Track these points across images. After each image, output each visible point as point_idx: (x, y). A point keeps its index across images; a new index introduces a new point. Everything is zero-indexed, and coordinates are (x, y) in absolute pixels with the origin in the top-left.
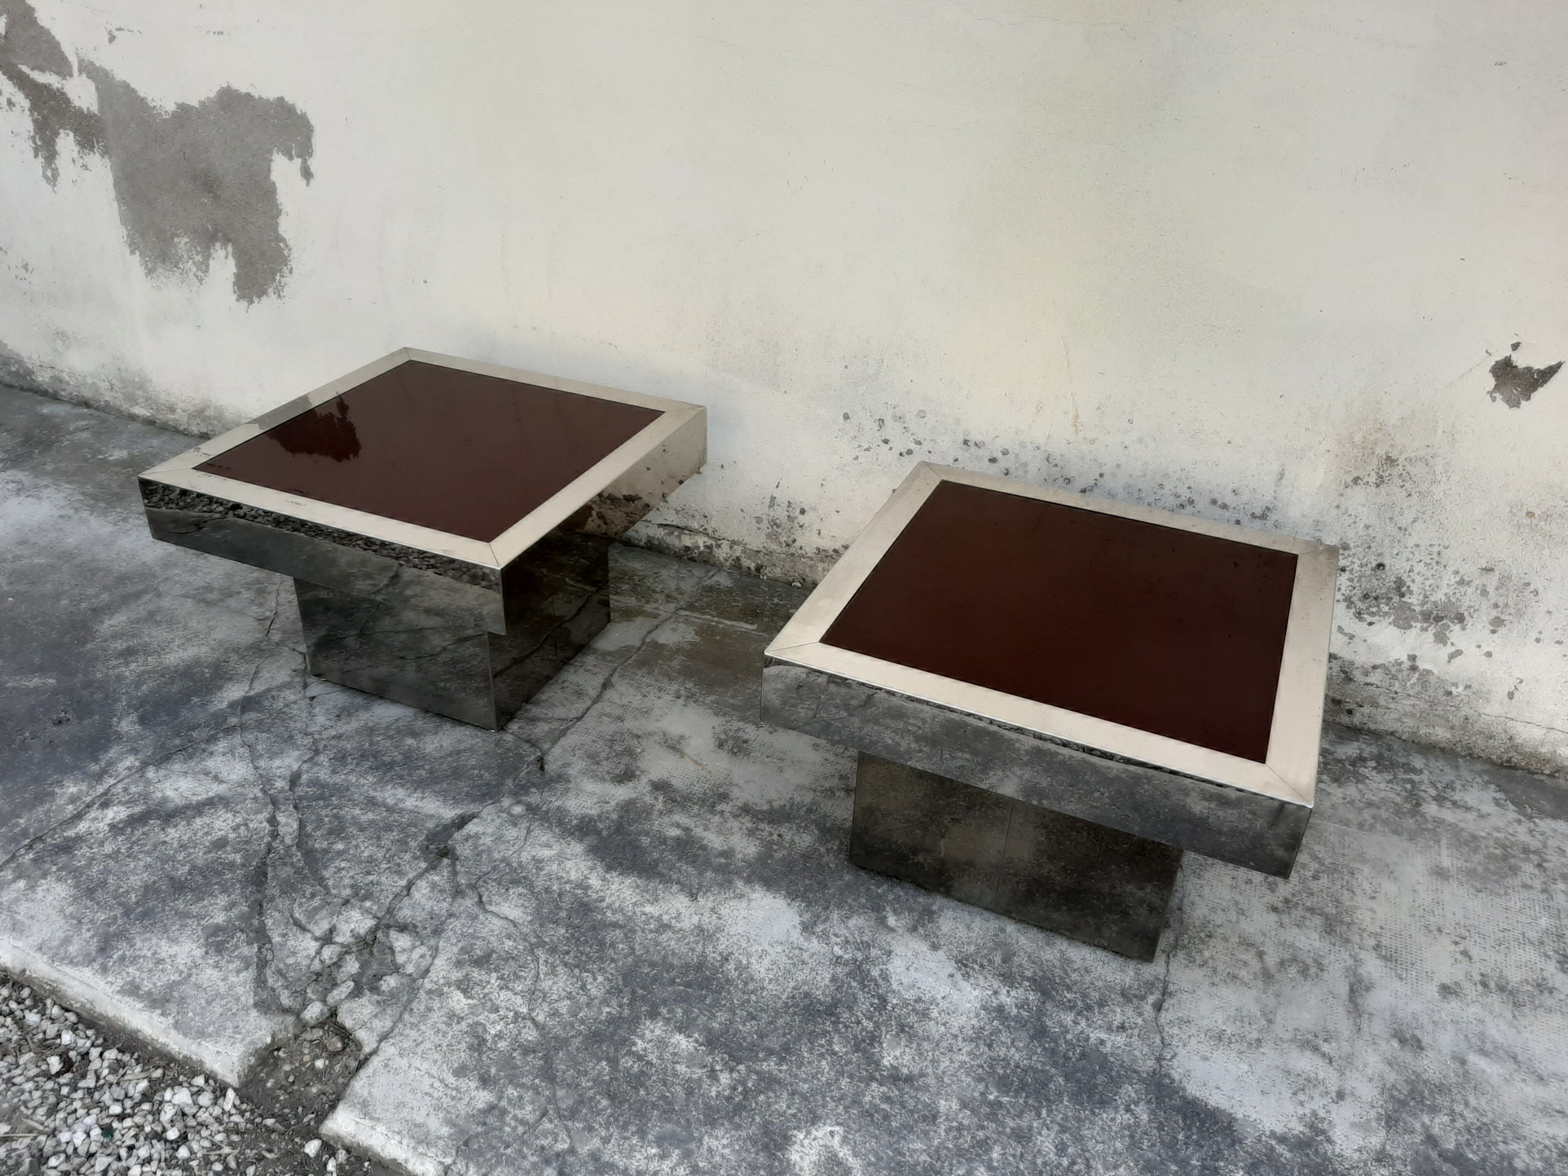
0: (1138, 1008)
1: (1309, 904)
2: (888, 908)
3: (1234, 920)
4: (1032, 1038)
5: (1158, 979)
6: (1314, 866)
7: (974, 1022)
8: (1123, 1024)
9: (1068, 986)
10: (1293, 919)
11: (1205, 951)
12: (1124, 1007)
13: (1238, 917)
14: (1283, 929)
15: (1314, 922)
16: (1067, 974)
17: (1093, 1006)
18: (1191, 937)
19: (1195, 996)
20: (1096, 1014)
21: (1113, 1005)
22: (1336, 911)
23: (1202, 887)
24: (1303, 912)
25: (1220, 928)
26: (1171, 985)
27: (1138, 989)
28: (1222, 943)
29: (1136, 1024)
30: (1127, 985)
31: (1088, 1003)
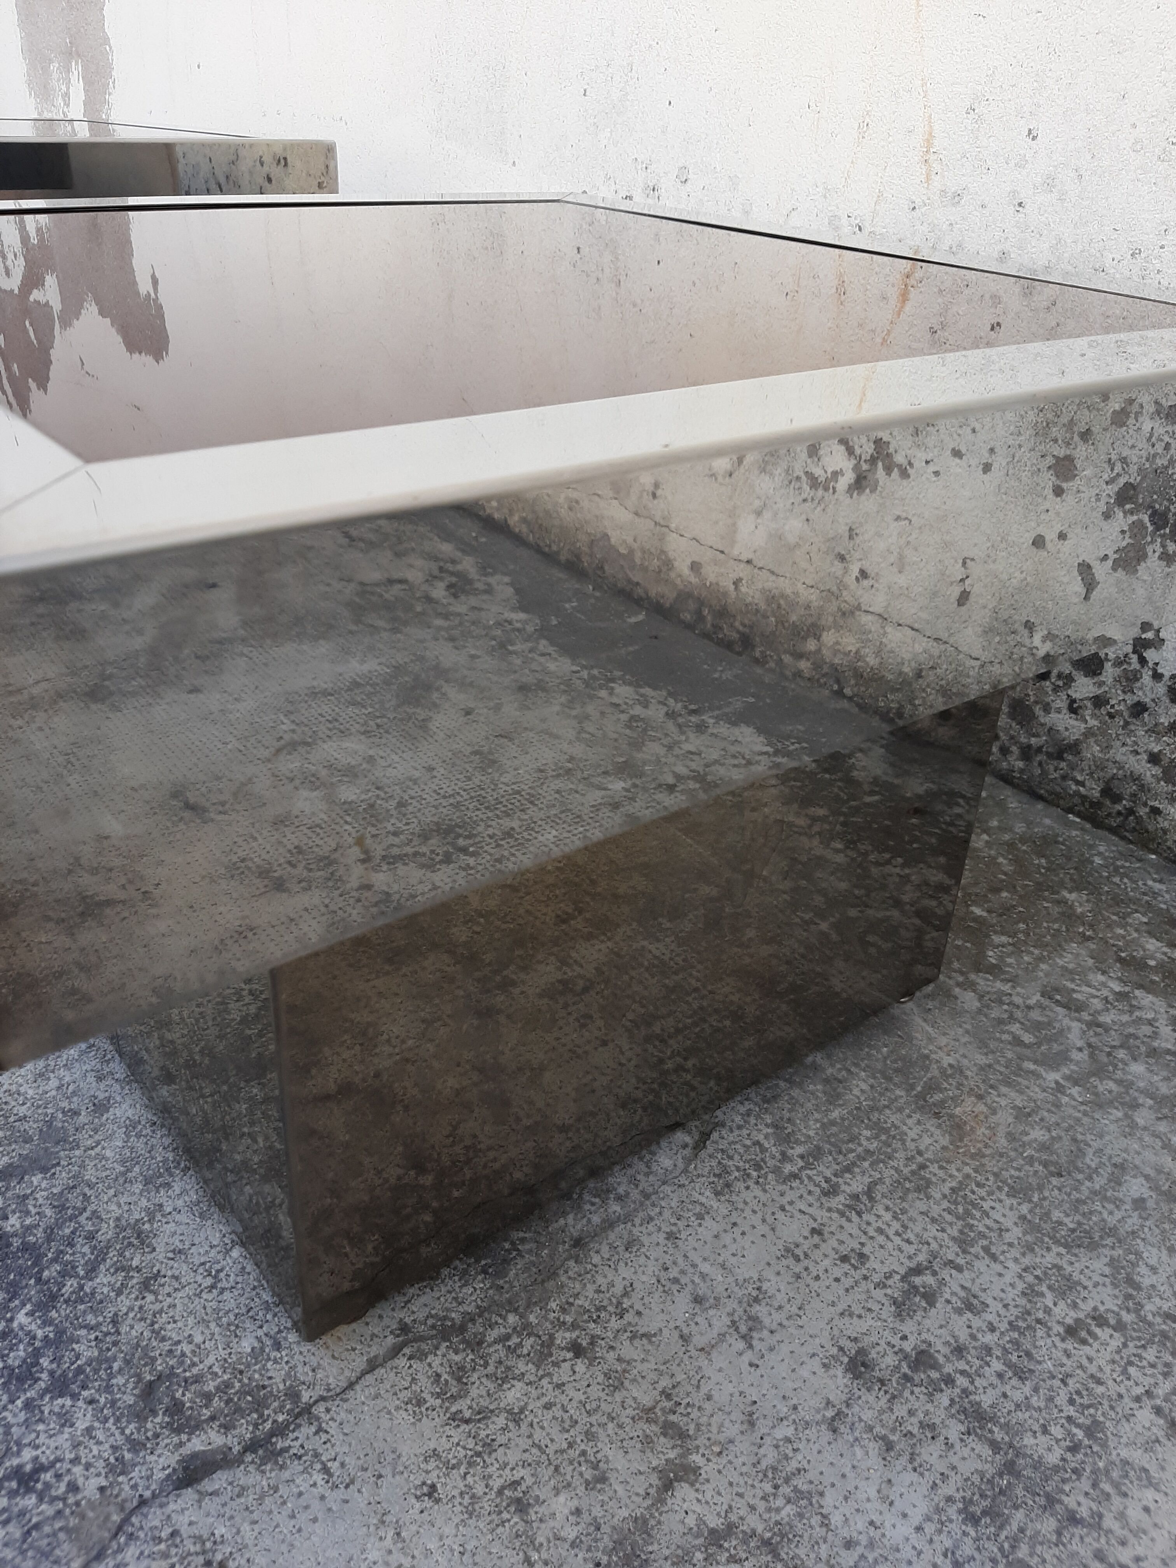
1: (986, 1400)
3: (699, 1341)
5: (293, 1394)
6: (1104, 1299)
8: (40, 1468)
9: (54, 1297)
10: (889, 1419)
11: (519, 1385)
12: (110, 1424)
13: (722, 1336)
14: (827, 1435)
15: (954, 1460)
16: (92, 1271)
17: (39, 1379)
18: (526, 1329)
19: (334, 1497)
20: (19, 1403)
21: (91, 1402)
22: (1063, 1459)
23: (700, 1217)
24: (942, 1413)
25: (637, 1342)
26: (307, 1430)
27: (208, 1397)
28: (594, 1388)
29: (73, 1488)
30: (195, 1371)
31: (37, 1363)
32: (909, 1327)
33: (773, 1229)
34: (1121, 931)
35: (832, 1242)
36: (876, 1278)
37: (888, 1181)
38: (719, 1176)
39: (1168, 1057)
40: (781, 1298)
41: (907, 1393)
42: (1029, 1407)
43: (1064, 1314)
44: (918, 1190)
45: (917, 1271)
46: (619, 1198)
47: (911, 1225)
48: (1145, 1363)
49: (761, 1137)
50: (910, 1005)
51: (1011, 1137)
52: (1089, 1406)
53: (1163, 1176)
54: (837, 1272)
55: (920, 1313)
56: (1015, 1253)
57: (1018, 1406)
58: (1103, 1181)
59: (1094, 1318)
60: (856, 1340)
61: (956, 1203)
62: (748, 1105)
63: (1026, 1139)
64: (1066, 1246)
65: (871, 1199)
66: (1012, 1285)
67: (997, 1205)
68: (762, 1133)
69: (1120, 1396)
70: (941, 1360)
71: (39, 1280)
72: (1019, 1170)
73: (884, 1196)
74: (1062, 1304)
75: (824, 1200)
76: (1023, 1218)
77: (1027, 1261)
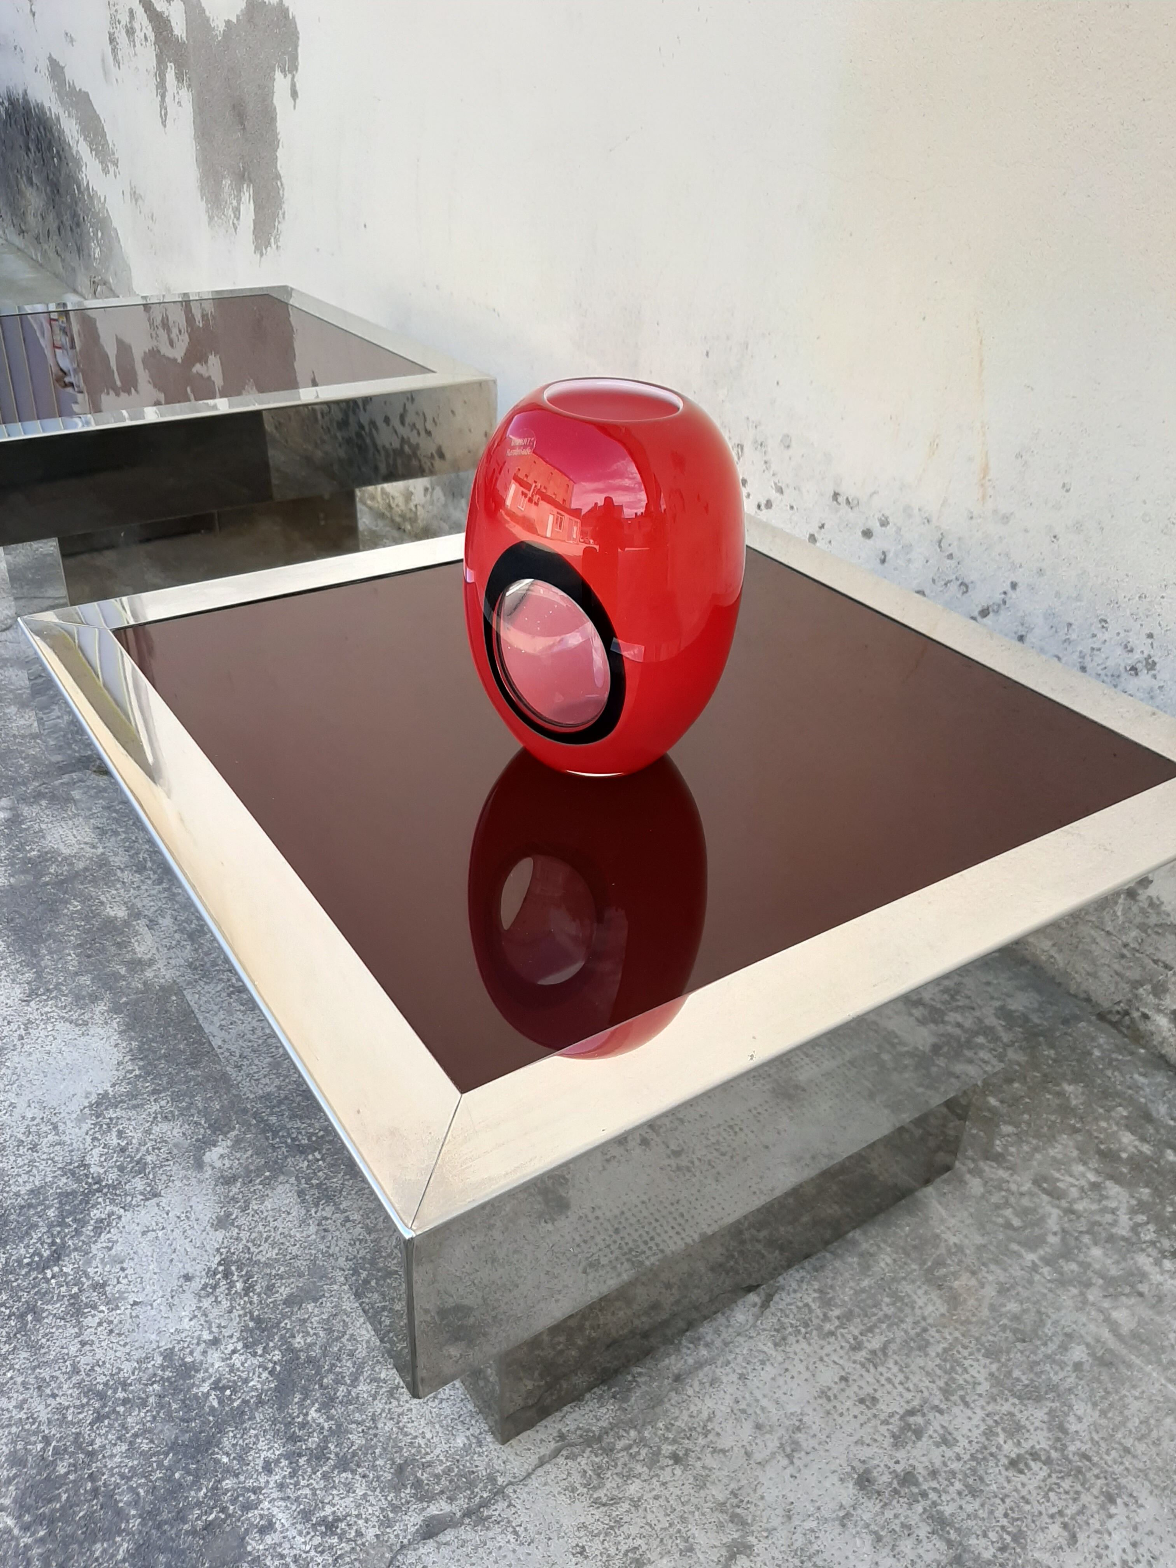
0: (395, 1509)
1: (948, 1510)
2: (233, 1134)
3: (758, 1457)
4: (173, 1447)
5: (492, 1479)
6: (1040, 1440)
7: (127, 1367)
8: (338, 1520)
9: (332, 1399)
10: (881, 1520)
11: (637, 1481)
12: (377, 1492)
13: (773, 1454)
14: (838, 1529)
15: (921, 1551)
16: (355, 1380)
17: (329, 1458)
18: (642, 1441)
19: (522, 1551)
20: (318, 1474)
21: (364, 1477)
22: (995, 1556)
23: (763, 1362)
24: (917, 1518)
25: (715, 1455)
26: (501, 1505)
27: (437, 1477)
28: (687, 1486)
29: (359, 1534)
30: (428, 1458)
31: (327, 1447)
32: (901, 1454)
33: (814, 1375)
34: (1104, 1124)
35: (855, 1388)
36: (883, 1417)
37: (898, 1340)
38: (777, 1331)
39: (1122, 1243)
40: (815, 1428)
41: (895, 1502)
42: (976, 1517)
43: (1010, 1449)
44: (920, 1348)
45: (911, 1413)
46: (707, 1345)
47: (911, 1376)
48: (1061, 1490)
49: (809, 1300)
50: (930, 1190)
51: (992, 1308)
52: (1018, 1519)
53: (1099, 1345)
54: (856, 1411)
55: (910, 1444)
56: (982, 1402)
57: (969, 1516)
58: (1055, 1347)
59: (1031, 1454)
60: (864, 1462)
61: (945, 1360)
62: (803, 1273)
63: (1003, 1310)
64: (1019, 1398)
65: (885, 1354)
66: (977, 1427)
67: (975, 1364)
68: (810, 1298)
69: (1040, 1513)
70: (921, 1479)
71: (321, 1386)
72: (995, 1336)
73: (895, 1353)
74: (1010, 1442)
75: (851, 1353)
76: (992, 1374)
77: (989, 1408)
